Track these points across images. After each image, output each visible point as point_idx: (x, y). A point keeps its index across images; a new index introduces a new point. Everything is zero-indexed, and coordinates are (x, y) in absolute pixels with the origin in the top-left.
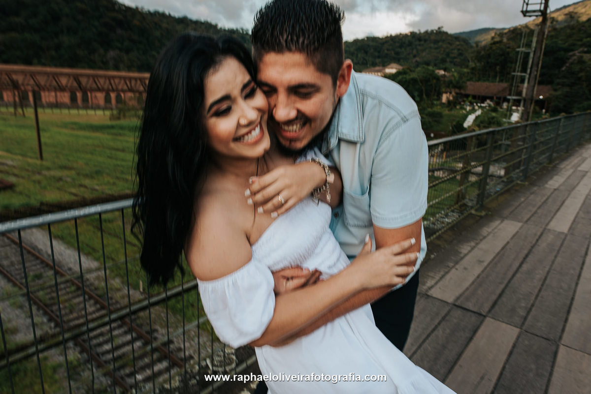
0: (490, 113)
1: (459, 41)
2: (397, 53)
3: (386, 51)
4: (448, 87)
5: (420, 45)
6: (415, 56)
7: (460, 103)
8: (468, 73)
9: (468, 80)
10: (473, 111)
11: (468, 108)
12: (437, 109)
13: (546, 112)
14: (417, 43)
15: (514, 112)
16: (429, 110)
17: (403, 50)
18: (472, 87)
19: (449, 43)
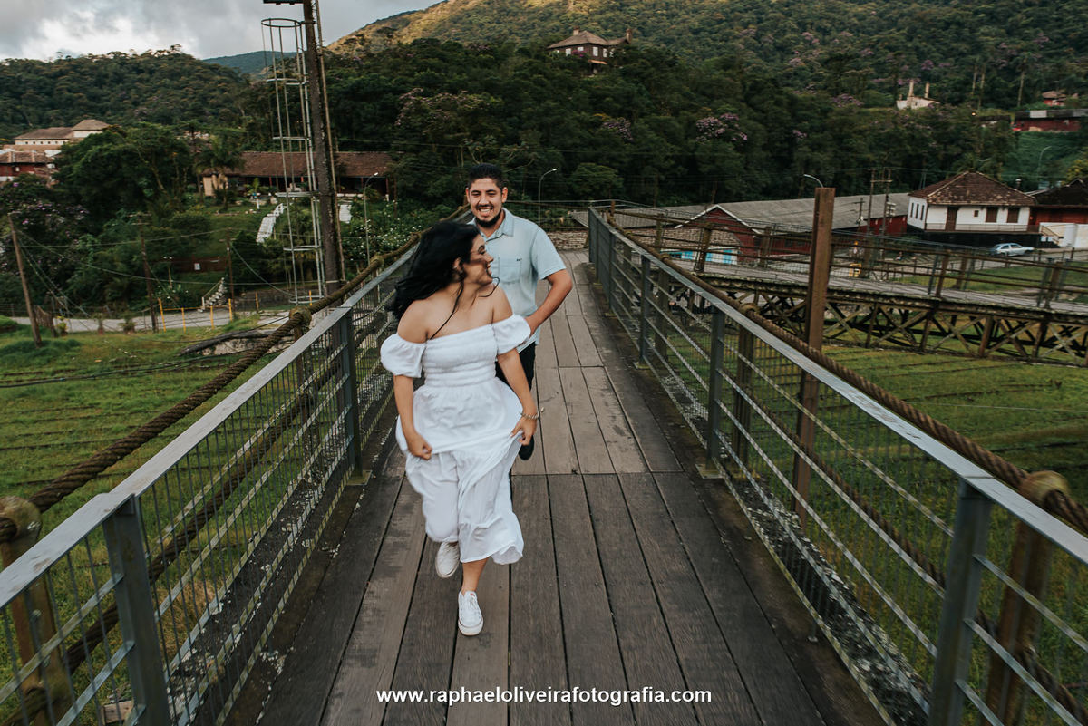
0: (299, 208)
1: (219, 74)
2: (94, 98)
3: (67, 94)
4: (207, 164)
5: (141, 81)
6: (136, 104)
7: (241, 195)
8: (245, 134)
9: (247, 149)
10: (269, 207)
11: (259, 203)
12: (194, 212)
13: (391, 199)
14: (134, 76)
15: (342, 203)
16: (177, 214)
17: (106, 90)
18: (255, 162)
19: (200, 78)
